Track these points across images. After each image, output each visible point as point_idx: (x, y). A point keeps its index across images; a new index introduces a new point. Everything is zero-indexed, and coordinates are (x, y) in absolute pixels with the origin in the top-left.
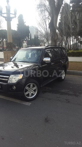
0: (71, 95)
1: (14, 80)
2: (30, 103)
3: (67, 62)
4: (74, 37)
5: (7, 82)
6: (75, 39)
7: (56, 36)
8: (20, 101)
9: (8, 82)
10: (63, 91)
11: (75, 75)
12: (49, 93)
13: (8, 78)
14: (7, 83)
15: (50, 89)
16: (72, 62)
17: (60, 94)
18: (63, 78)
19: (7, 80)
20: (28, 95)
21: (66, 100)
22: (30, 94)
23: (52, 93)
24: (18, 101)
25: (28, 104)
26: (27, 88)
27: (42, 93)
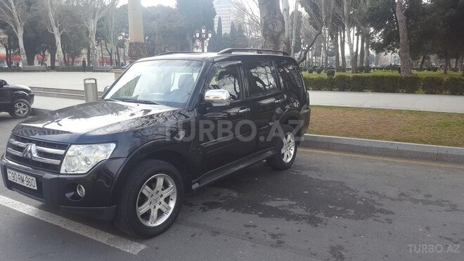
0: (296, 218)
1: (84, 163)
2: (142, 247)
3: (305, 106)
4: (354, 31)
5: (56, 169)
6: (360, 38)
7: (279, 22)
8: (112, 236)
9: (62, 171)
10: (273, 204)
11: (332, 150)
12: (224, 211)
13: (61, 157)
14: (59, 173)
15: (235, 194)
16: (331, 107)
17: (260, 216)
18: (289, 160)
19: (57, 162)
20: (147, 215)
21: (274, 236)
22: (154, 213)
23: (234, 211)
24: (103, 238)
25: (135, 248)
26: (146, 190)
27: (201, 208)
